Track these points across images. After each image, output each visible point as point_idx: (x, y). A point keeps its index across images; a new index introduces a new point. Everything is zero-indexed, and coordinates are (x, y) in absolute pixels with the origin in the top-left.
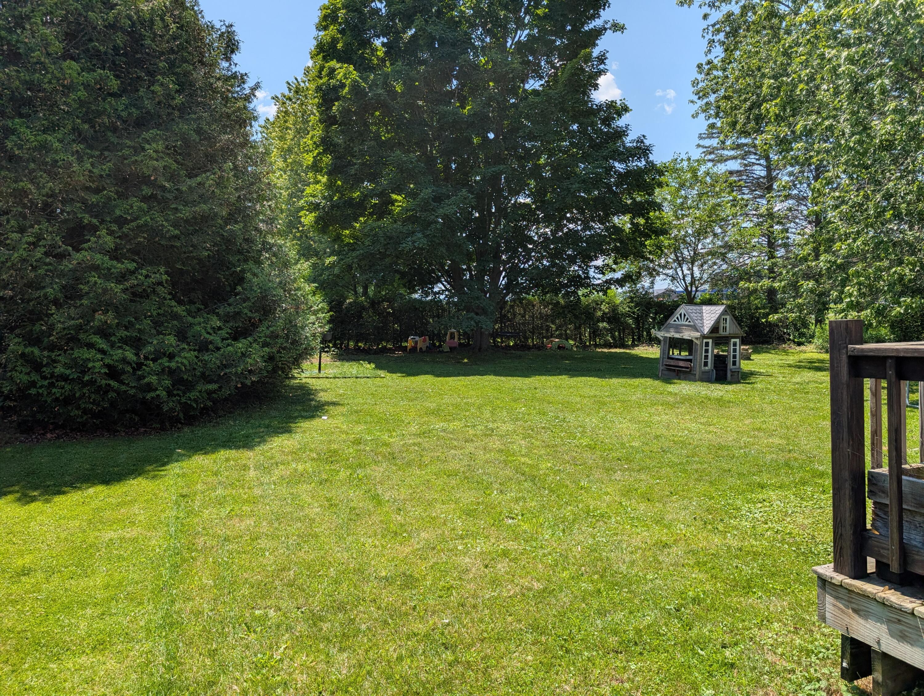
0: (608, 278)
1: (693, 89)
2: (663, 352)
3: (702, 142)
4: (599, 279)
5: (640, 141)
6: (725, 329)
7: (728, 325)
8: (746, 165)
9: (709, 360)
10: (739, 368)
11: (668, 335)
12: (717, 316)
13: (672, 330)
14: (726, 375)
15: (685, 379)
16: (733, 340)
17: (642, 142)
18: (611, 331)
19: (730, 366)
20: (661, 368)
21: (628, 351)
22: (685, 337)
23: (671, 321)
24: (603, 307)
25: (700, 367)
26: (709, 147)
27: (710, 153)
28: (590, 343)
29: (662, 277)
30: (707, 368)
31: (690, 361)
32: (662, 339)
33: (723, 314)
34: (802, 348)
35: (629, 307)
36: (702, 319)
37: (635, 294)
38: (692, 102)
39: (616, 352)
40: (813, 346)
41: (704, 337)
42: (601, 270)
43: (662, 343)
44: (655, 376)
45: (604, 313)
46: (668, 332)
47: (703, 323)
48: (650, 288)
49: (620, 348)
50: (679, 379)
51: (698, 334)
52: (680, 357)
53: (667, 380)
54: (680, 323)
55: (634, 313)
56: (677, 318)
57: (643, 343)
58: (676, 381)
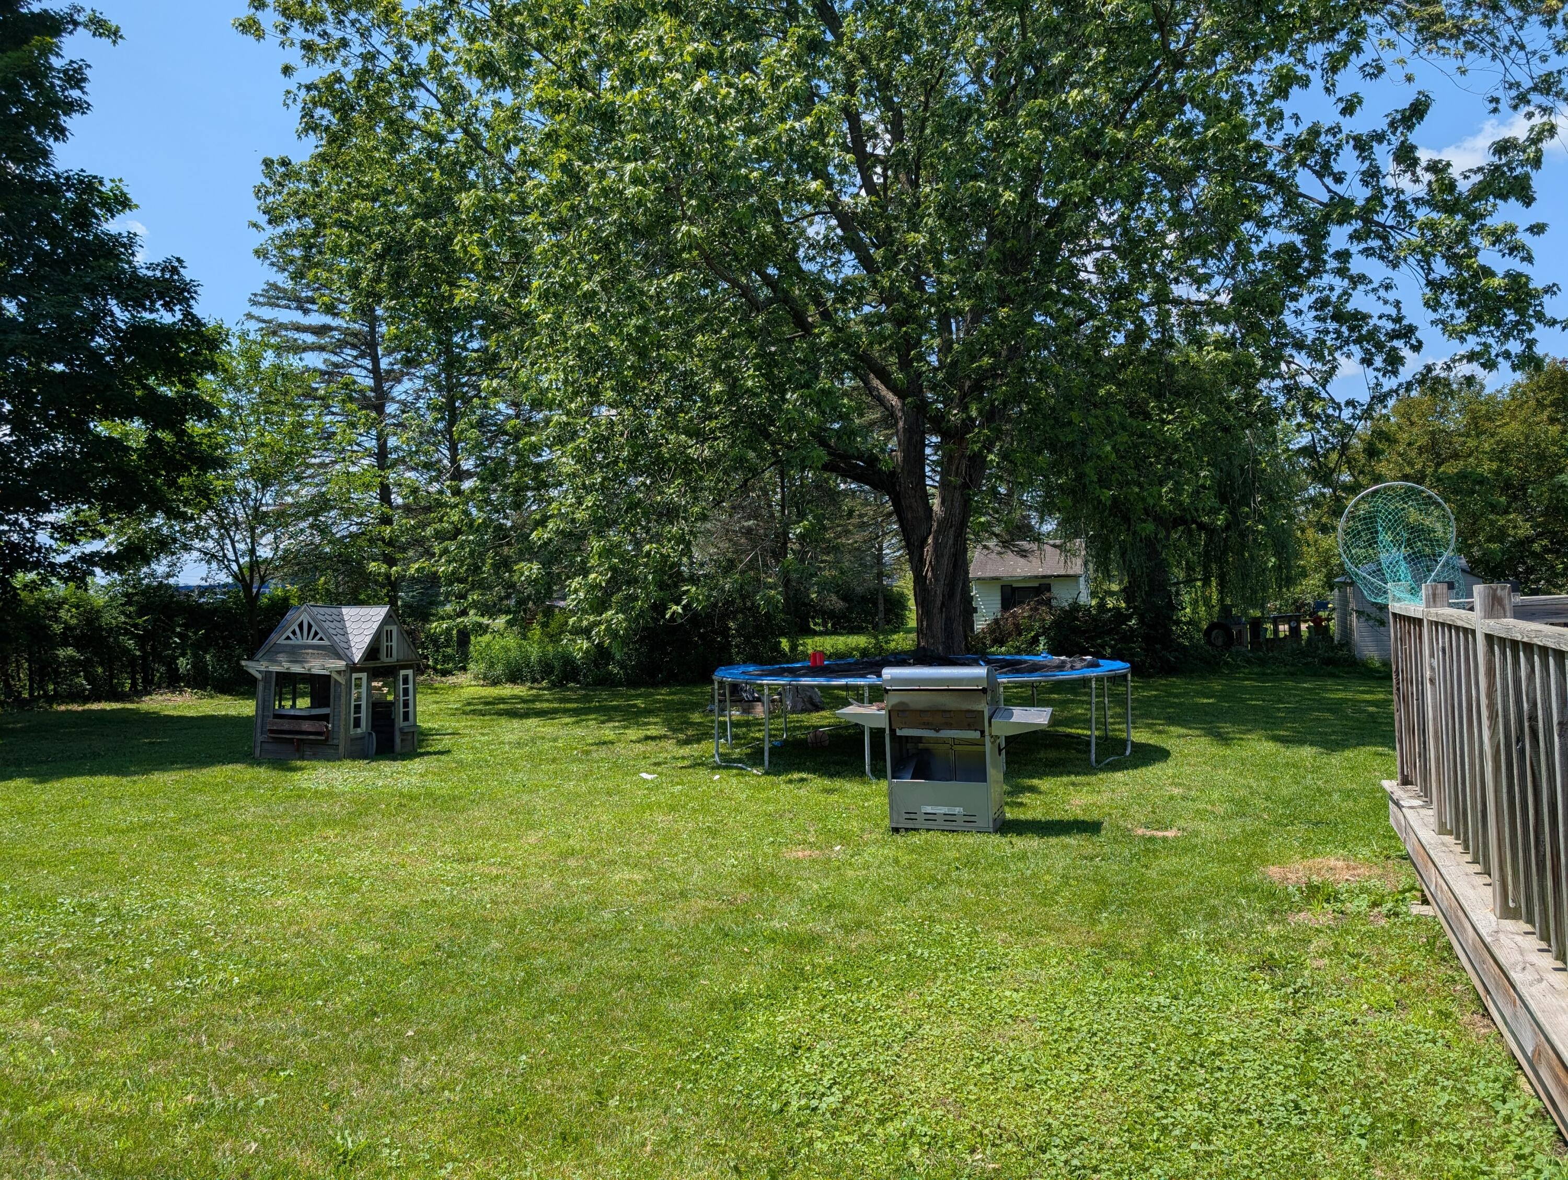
0: (87, 551)
1: (258, 203)
2: (263, 707)
3: (256, 311)
4: (64, 552)
5: (173, 267)
6: (389, 650)
7: (394, 643)
8: (336, 365)
9: (363, 715)
10: (415, 725)
11: (275, 668)
12: (376, 626)
13: (281, 657)
14: (392, 740)
15: (315, 757)
16: (402, 672)
17: (174, 270)
18: (86, 666)
19: (400, 723)
20: (260, 738)
21: (129, 706)
22: (315, 671)
23: (278, 638)
24: (62, 613)
25: (347, 730)
26: (270, 322)
27: (274, 333)
28: (31, 694)
29: (195, 554)
30: (359, 731)
31: (325, 718)
32: (259, 676)
33: (385, 622)
34: (451, 679)
35: (127, 616)
36: (345, 634)
37: (134, 587)
38: (255, 225)
39: (103, 711)
40: (469, 675)
41: (353, 668)
42: (67, 534)
43: (260, 687)
44: (251, 759)
45: (68, 628)
46: (274, 661)
47: (348, 642)
48: (169, 575)
49: (109, 699)
50: (302, 758)
51: (341, 664)
52: (292, 713)
53: (281, 763)
54: (300, 642)
55: (136, 626)
56: (294, 633)
57: (160, 687)
58: (299, 763)
